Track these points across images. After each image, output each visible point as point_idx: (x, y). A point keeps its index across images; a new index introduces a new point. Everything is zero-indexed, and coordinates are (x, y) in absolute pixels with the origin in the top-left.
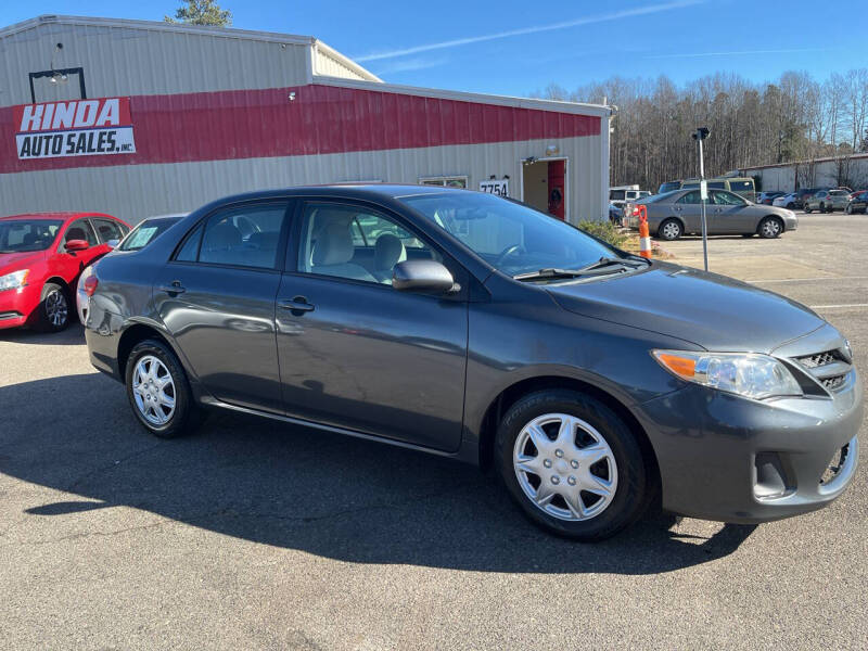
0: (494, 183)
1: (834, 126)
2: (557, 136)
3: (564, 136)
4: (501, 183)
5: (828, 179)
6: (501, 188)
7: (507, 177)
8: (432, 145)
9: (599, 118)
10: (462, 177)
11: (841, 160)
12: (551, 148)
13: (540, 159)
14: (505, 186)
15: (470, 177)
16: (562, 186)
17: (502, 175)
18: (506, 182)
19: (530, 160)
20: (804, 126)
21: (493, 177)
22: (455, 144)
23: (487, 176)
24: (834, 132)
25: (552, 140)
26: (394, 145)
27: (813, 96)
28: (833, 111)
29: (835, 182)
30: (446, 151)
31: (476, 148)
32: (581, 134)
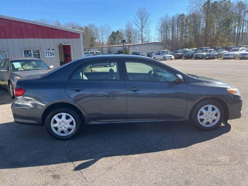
0: (49, 51)
1: (103, 38)
2: (68, 38)
3: (70, 38)
4: (52, 51)
5: (106, 52)
6: (52, 53)
7: (53, 50)
8: (26, 38)
9: (79, 34)
10: (38, 49)
11: (108, 47)
12: (66, 41)
13: (64, 45)
14: (53, 52)
15: (41, 49)
16: (70, 53)
17: (52, 49)
18: (53, 51)
19: (61, 45)
20: (95, 38)
21: (49, 49)
22: (34, 38)
23: (47, 49)
24: (102, 40)
25: (66, 39)
26: (11, 37)
27: (96, 30)
28: (102, 35)
29: (108, 52)
30: (32, 40)
31: (42, 40)
32: (75, 38)
